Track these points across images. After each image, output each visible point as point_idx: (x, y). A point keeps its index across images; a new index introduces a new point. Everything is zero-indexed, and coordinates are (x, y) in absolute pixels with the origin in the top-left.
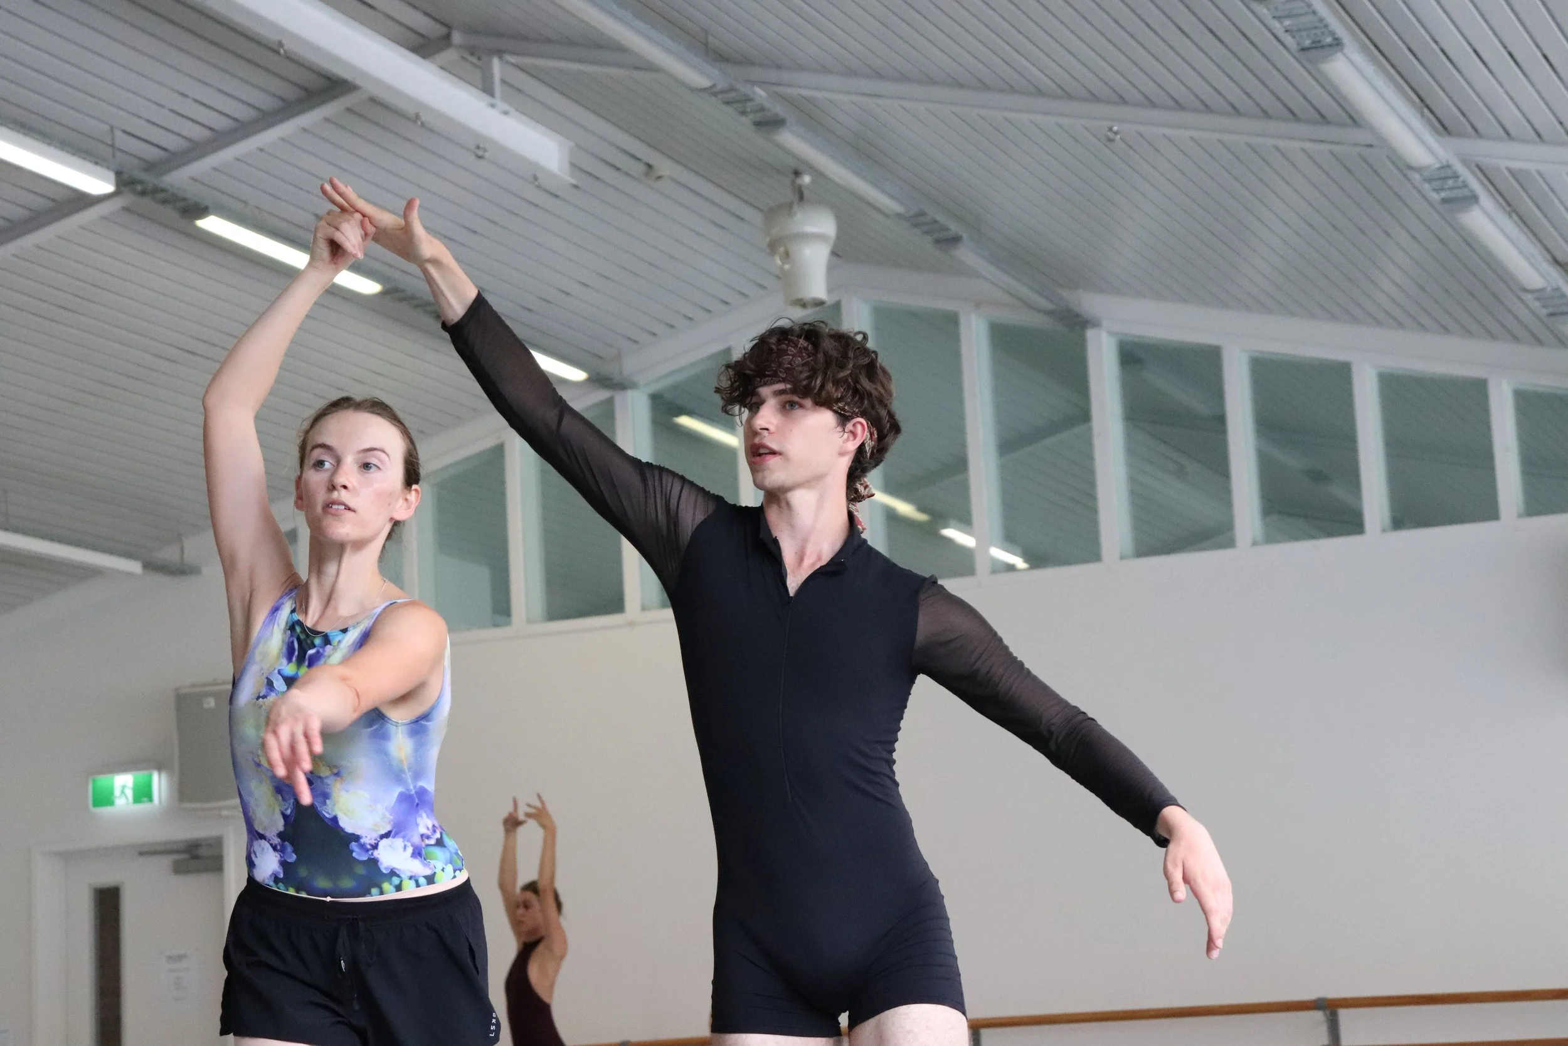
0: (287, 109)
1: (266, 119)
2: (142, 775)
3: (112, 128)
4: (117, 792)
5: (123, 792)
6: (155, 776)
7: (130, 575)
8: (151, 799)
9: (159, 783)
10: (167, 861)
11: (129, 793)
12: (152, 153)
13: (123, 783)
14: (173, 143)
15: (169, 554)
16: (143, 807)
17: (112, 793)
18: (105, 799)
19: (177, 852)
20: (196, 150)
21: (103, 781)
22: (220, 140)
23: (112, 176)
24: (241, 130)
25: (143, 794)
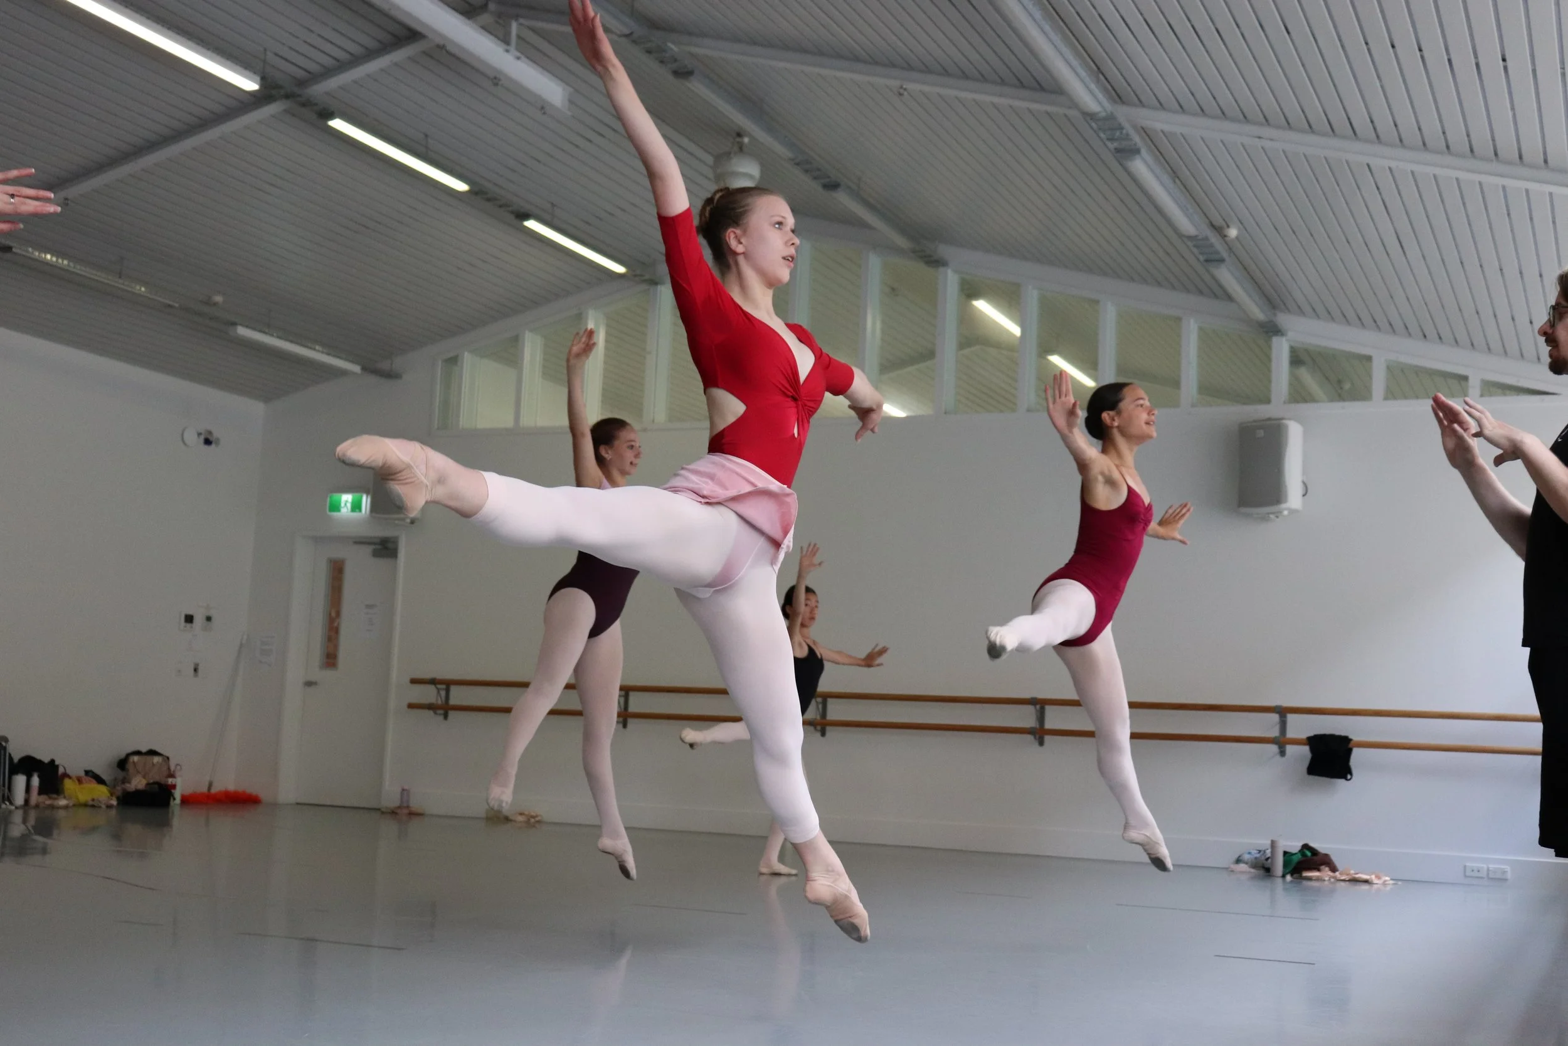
0: (384, 48)
1: (370, 54)
2: (357, 495)
3: (265, 50)
4: (343, 505)
5: (346, 504)
6: (364, 498)
7: (354, 374)
8: (360, 510)
9: (366, 501)
10: (369, 549)
11: (349, 505)
12: (300, 74)
13: (347, 498)
14: (313, 67)
15: (385, 365)
16: (356, 515)
17: (340, 504)
18: (336, 508)
19: (374, 544)
20: (328, 73)
21: (336, 496)
22: (342, 66)
23: (258, 79)
24: (355, 61)
25: (356, 507)
